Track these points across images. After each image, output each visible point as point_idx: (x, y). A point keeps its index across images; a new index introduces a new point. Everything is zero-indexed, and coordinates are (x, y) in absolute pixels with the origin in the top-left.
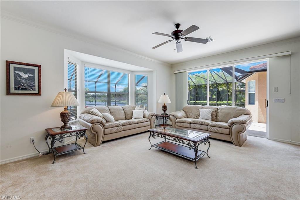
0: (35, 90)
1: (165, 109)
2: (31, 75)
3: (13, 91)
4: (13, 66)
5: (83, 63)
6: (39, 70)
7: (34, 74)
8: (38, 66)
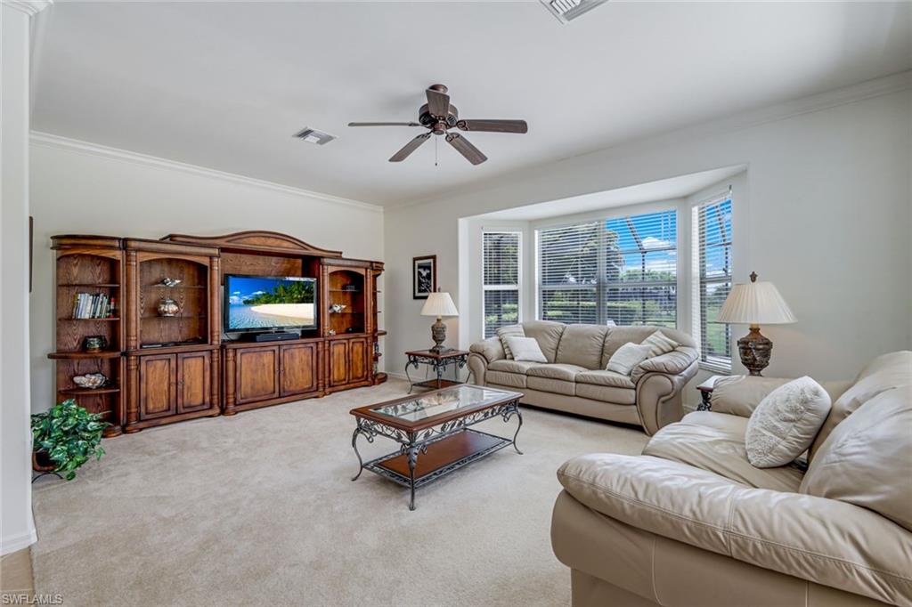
0: (431, 292)
2: (428, 272)
3: (417, 294)
4: (417, 262)
5: (533, 223)
6: (435, 262)
7: (430, 270)
8: (434, 257)
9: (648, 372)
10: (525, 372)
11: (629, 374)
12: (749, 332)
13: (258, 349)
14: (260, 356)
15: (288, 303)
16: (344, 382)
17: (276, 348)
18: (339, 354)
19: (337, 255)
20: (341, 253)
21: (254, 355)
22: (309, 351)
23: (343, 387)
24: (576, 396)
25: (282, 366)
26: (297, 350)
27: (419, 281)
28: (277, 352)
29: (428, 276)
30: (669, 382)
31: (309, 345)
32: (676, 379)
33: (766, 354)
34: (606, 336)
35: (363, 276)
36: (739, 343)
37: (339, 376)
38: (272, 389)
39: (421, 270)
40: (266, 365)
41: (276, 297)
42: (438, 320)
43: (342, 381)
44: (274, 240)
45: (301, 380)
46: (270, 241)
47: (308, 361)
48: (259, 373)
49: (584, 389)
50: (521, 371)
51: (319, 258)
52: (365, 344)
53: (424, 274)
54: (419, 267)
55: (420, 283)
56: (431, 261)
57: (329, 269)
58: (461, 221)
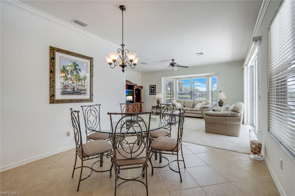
0: (154, 93)
3: (151, 94)
4: (151, 86)
5: (177, 79)
6: (155, 87)
7: (154, 88)
9: (204, 108)
11: (200, 109)
12: (220, 100)
19: (136, 85)
24: (190, 113)
27: (151, 90)
29: (154, 90)
32: (208, 109)
33: (222, 104)
34: (194, 102)
35: (140, 90)
39: (152, 88)
41: (129, 95)
42: (158, 99)
49: (192, 112)
51: (133, 86)
52: (141, 105)
53: (153, 89)
54: (151, 87)
55: (151, 91)
56: (155, 86)
57: (135, 88)
58: (162, 78)
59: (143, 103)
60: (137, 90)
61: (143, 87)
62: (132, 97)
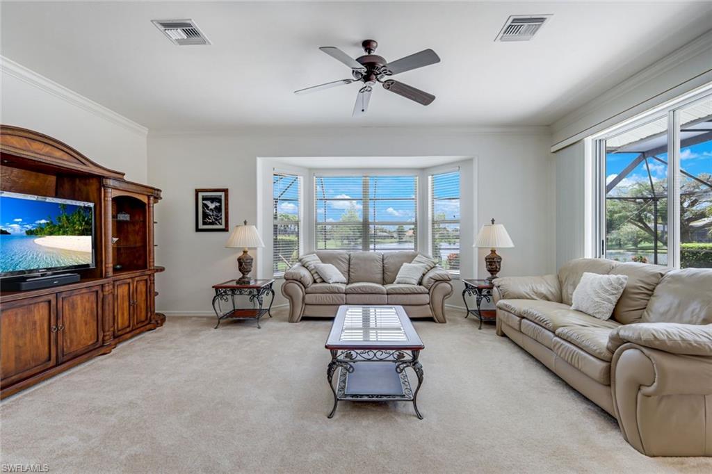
0: (221, 224)
1: (491, 265)
2: (218, 204)
3: (201, 226)
5: (312, 171)
6: (226, 196)
7: (219, 202)
8: (226, 191)
9: (437, 281)
10: (344, 291)
11: (420, 283)
12: (490, 252)
13: (26, 302)
14: (30, 311)
15: (71, 235)
16: (128, 330)
17: (52, 298)
18: (123, 296)
19: (119, 176)
20: (124, 174)
21: (20, 311)
22: (93, 298)
23: (129, 335)
24: (388, 304)
25: (60, 321)
26: (79, 297)
27: (204, 213)
28: (53, 303)
29: (218, 209)
30: (449, 286)
31: (94, 289)
34: (382, 260)
35: (144, 204)
36: (486, 259)
37: (123, 324)
38: (46, 356)
39: (208, 203)
40: (38, 323)
41: (60, 227)
42: (245, 252)
43: (125, 328)
44: (42, 146)
45: (84, 335)
46: (36, 146)
47: (92, 308)
48: (28, 335)
49: (395, 298)
50: (341, 291)
51: (100, 178)
52: (149, 282)
53: (212, 206)
54: (204, 199)
55: (205, 216)
56: (223, 194)
57: (112, 194)
58: (259, 160)
59: (162, 269)
60: (122, 204)
61: (162, 195)
62: (87, 240)
